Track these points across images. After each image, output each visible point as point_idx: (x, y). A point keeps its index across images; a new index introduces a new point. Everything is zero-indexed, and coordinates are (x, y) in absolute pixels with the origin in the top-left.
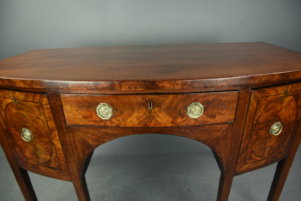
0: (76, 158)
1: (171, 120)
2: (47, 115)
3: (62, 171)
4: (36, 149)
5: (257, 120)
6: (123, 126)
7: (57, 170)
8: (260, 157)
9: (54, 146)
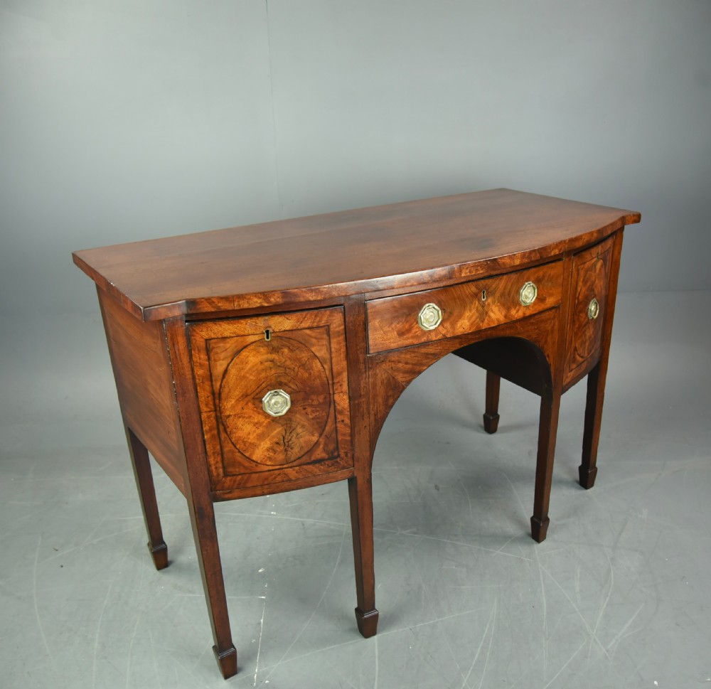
0: (372, 418)
1: (504, 312)
2: (334, 346)
3: (338, 460)
4: (290, 429)
6: (452, 335)
7: (327, 462)
9: (335, 406)
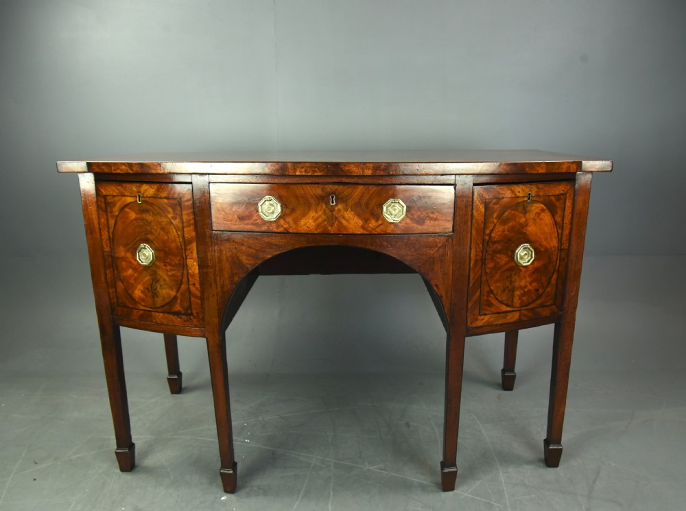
0: (219, 289)
1: (361, 223)
2: (185, 217)
3: (192, 317)
4: (155, 280)
5: (490, 235)
6: (295, 231)
7: (183, 317)
8: (507, 305)
9: (187, 270)
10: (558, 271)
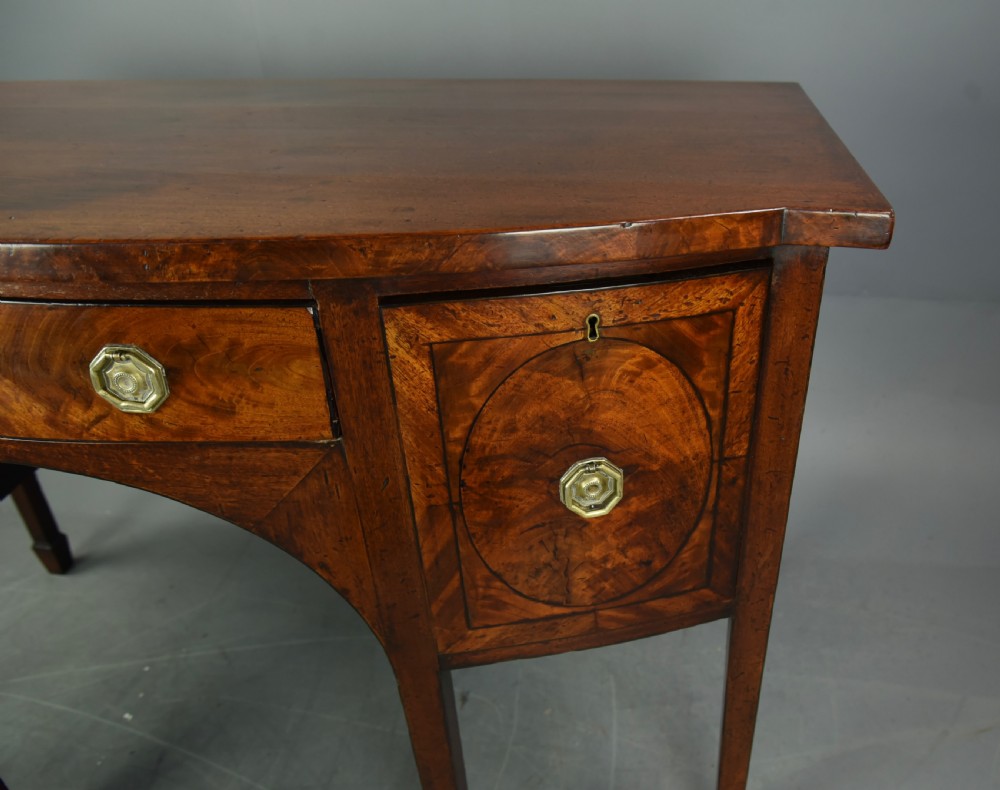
5: (464, 441)
8: (552, 604)
10: (715, 511)
